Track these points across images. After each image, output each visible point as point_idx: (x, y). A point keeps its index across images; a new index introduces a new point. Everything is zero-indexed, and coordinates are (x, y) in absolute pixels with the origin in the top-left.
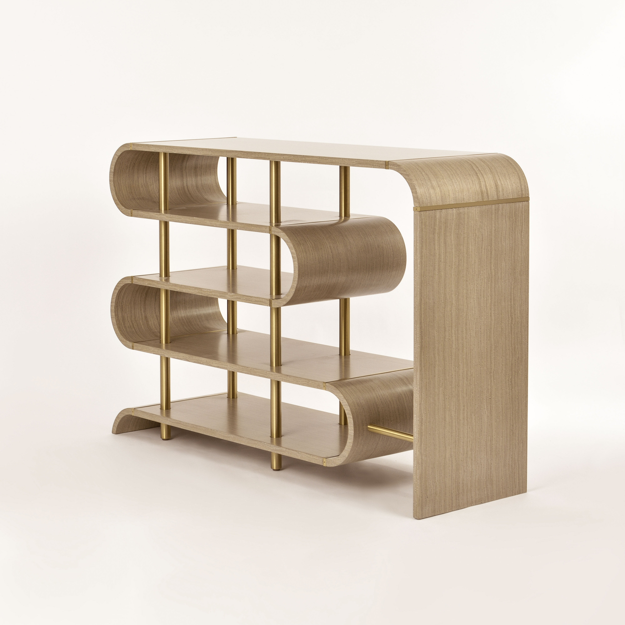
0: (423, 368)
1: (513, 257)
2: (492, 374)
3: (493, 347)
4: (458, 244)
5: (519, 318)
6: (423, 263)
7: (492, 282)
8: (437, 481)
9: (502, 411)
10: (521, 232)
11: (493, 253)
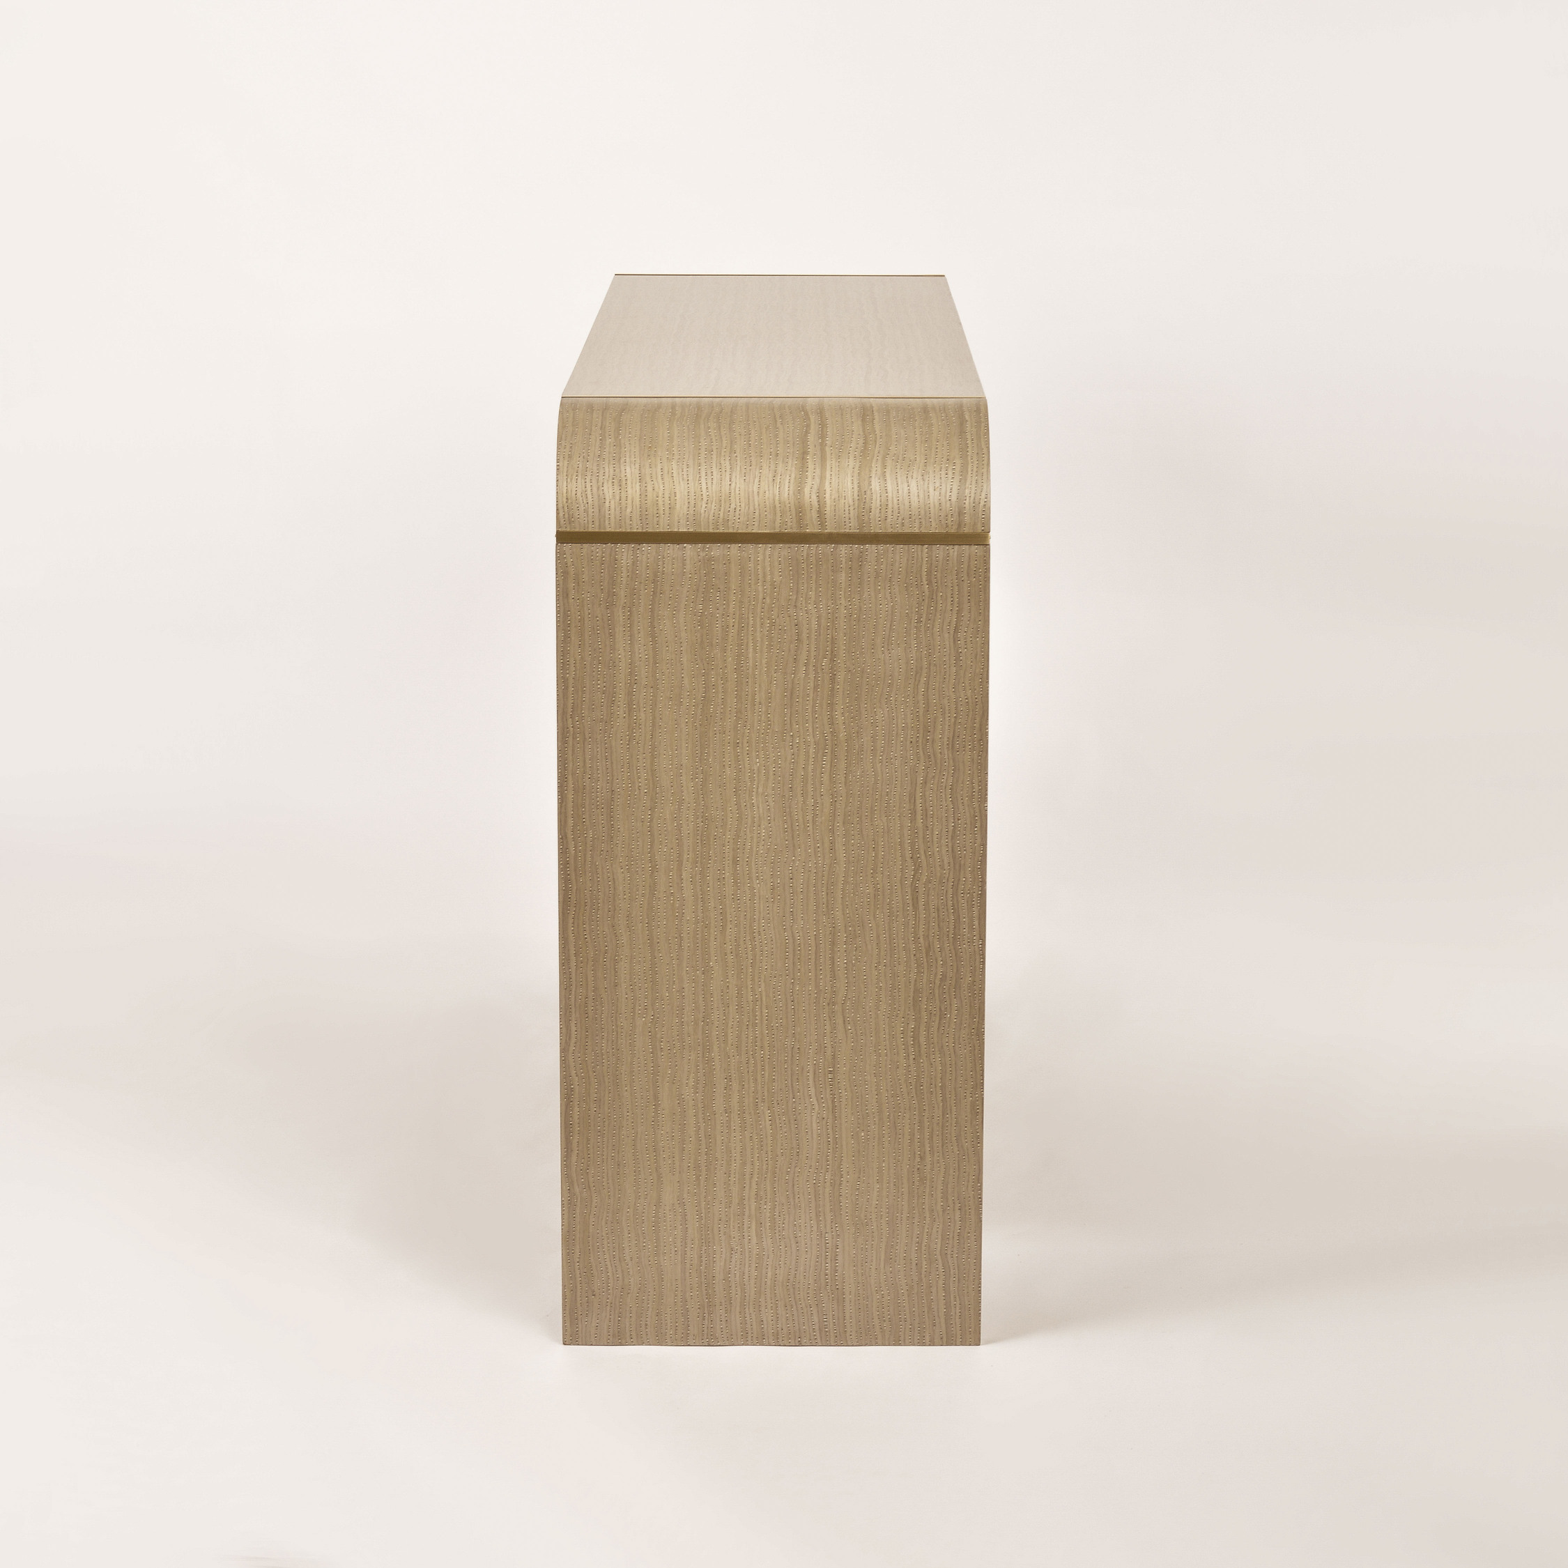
0: (573, 958)
1: (921, 698)
2: (837, 1008)
3: (842, 936)
4: (702, 641)
5: (946, 866)
6: (571, 681)
7: (834, 756)
8: (628, 1258)
9: (880, 1112)
10: (956, 630)
11: (841, 677)
